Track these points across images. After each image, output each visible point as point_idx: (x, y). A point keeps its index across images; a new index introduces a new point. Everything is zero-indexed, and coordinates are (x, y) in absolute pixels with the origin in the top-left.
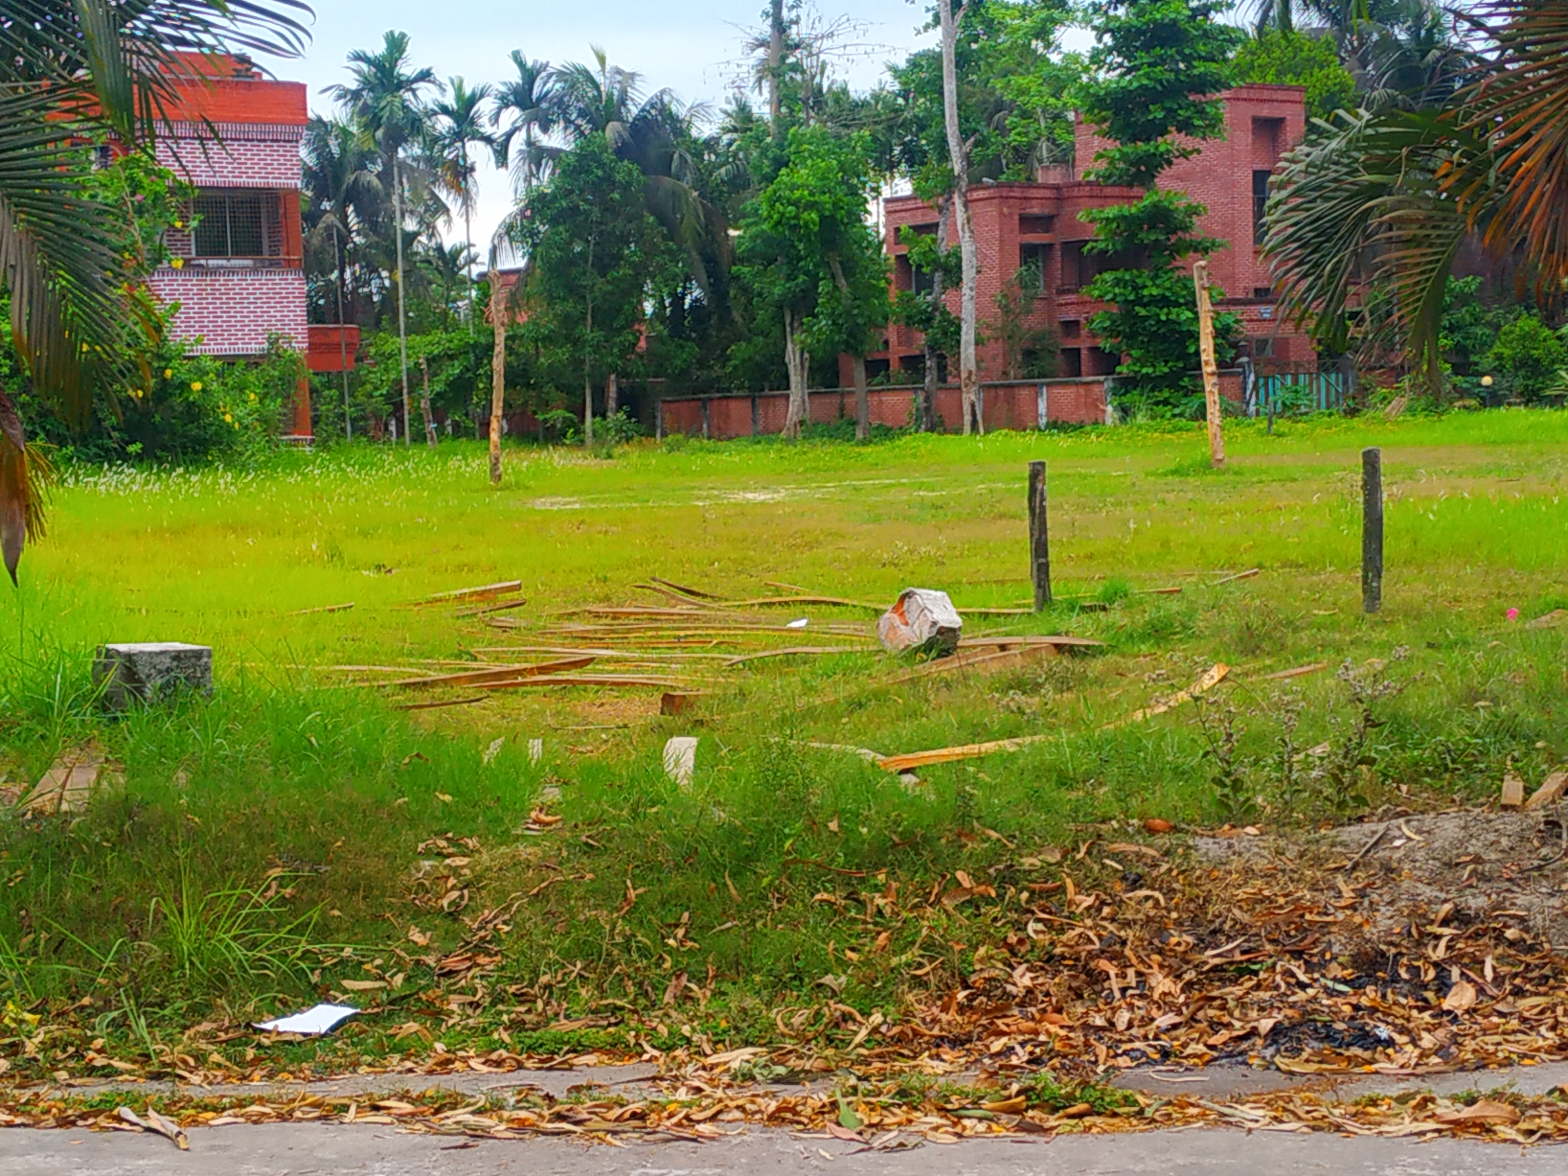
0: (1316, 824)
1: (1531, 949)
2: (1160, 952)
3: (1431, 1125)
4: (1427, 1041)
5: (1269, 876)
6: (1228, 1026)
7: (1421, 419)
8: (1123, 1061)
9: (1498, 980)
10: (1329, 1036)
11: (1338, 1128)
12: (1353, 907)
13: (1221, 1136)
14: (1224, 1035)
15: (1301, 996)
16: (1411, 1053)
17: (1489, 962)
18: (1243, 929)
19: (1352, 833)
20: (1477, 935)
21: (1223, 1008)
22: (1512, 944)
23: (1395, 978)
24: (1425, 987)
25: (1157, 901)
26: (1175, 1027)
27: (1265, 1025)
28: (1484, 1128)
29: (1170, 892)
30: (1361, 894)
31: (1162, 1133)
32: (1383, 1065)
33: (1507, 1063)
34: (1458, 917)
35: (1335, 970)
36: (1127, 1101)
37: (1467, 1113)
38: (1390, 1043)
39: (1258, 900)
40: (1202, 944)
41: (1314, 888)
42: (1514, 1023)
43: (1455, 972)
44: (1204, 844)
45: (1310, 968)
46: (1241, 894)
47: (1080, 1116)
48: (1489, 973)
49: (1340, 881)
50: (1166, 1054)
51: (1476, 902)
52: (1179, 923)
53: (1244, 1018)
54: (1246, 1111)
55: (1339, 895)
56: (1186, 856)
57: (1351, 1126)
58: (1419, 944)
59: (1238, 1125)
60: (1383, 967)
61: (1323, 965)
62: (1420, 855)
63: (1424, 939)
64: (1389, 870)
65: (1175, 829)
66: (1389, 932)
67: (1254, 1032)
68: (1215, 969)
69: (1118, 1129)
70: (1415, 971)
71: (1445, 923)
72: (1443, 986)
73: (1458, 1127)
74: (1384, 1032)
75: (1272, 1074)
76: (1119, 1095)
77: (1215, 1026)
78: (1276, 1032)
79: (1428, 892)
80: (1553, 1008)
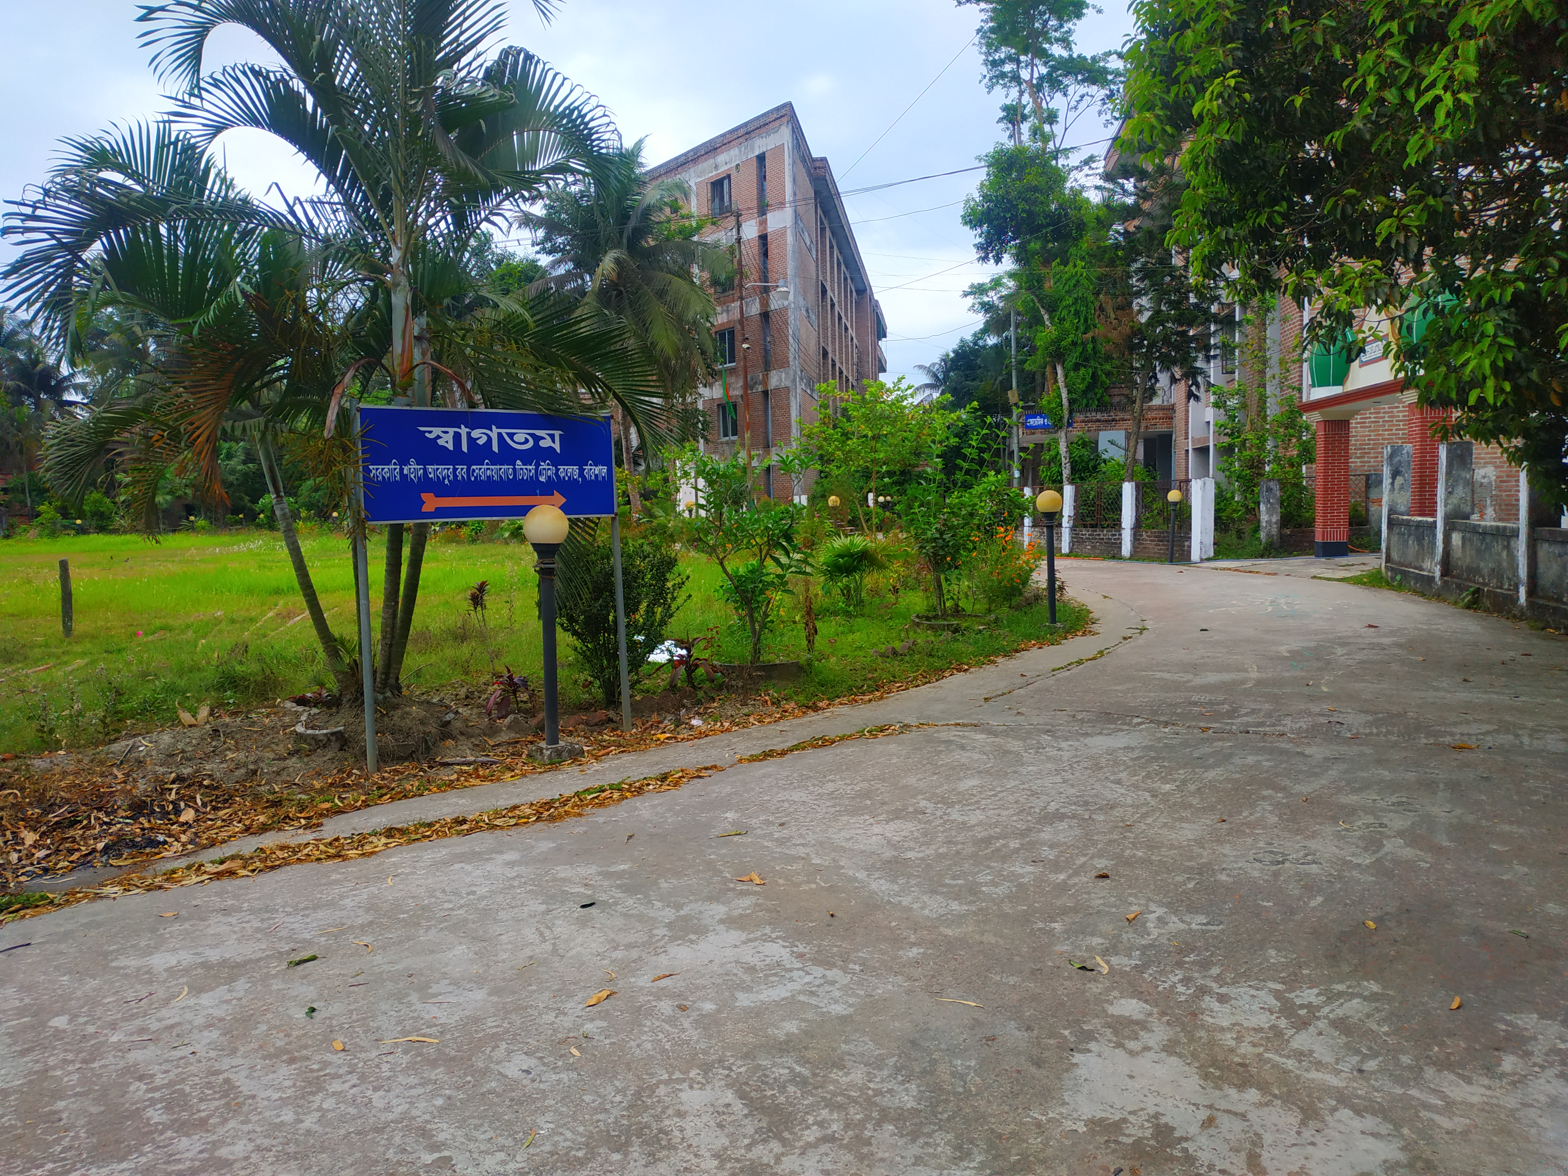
0: (97, 744)
1: (216, 788)
2: (23, 820)
3: (206, 877)
4: (184, 838)
5: (76, 774)
6: (78, 850)
7: (45, 540)
8: (22, 878)
9: (204, 805)
10: (133, 845)
11: (160, 887)
12: (125, 782)
13: (99, 905)
14: (76, 855)
15: (114, 829)
16: (177, 846)
17: (198, 797)
18: (67, 801)
19: (116, 747)
20: (189, 786)
21: (74, 841)
22: (207, 787)
23: (153, 812)
24: (169, 813)
25: (16, 795)
26: (48, 856)
27: (100, 846)
28: (231, 873)
29: (22, 789)
30: (127, 775)
31: (66, 910)
32: (165, 854)
33: (224, 841)
34: (179, 779)
35: (121, 813)
36: (43, 898)
37: (222, 868)
38: (165, 842)
39: (73, 786)
40: (46, 812)
41: (102, 775)
42: (219, 823)
43: (182, 804)
44: (37, 762)
45: (107, 814)
46: (63, 784)
47: (17, 911)
48: (199, 802)
49: (115, 771)
50: (46, 870)
51: (186, 771)
52: (30, 804)
53: (86, 845)
54: (108, 890)
55: (116, 777)
56: (27, 770)
57: (166, 885)
58: (162, 794)
59: (107, 897)
60: (145, 808)
61: (115, 811)
62: (154, 753)
63: (165, 791)
64: (140, 763)
65: (17, 757)
66: (145, 791)
67: (94, 850)
68: (56, 823)
69: (40, 913)
70: (162, 807)
71: (173, 782)
72: (178, 812)
73: (219, 875)
74: (161, 838)
75: (108, 868)
76: (37, 896)
77: (71, 852)
78: (106, 848)
79: (162, 770)
80: (236, 813)
